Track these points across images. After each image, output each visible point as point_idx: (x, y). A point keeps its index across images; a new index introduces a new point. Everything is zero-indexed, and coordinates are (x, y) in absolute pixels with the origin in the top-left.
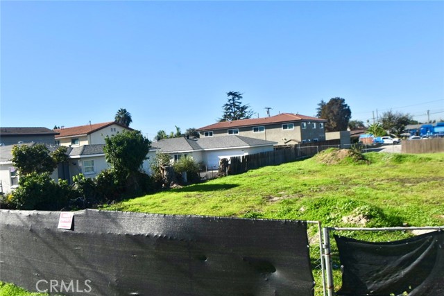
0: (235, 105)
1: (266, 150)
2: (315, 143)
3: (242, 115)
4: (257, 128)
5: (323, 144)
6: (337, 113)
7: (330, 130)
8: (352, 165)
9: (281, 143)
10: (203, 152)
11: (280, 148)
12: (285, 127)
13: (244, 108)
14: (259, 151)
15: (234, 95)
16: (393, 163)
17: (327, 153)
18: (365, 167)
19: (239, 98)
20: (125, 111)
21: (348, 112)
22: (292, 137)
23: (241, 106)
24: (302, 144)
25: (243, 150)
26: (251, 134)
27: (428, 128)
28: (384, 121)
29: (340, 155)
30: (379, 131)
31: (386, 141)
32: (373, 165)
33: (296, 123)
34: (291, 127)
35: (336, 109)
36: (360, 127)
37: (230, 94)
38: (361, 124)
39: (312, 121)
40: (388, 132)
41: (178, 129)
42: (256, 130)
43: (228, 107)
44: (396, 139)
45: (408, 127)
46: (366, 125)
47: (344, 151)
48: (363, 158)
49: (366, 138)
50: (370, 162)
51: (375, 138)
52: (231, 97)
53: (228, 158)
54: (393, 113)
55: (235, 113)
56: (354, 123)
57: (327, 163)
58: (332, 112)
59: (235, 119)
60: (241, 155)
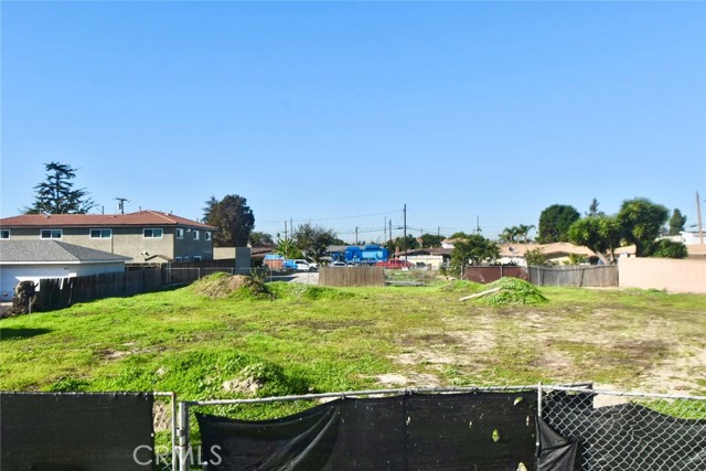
0: (59, 188)
1: (111, 270)
2: (196, 262)
3: (72, 207)
4: (98, 230)
5: (209, 265)
6: (233, 219)
7: (221, 245)
8: (247, 301)
9: (139, 260)
11: (136, 267)
12: (148, 234)
13: (76, 195)
14: (97, 271)
15: (61, 169)
16: (306, 299)
17: (213, 281)
18: (267, 303)
19: (70, 175)
21: (251, 219)
22: (159, 250)
23: (72, 189)
24: (175, 263)
25: (67, 267)
26: (87, 241)
27: (355, 252)
28: (299, 236)
29: (231, 285)
30: (290, 250)
31: (300, 267)
32: (278, 301)
33: (168, 228)
34: (158, 234)
35: (232, 213)
36: (265, 242)
37: (52, 166)
38: (268, 238)
39: (194, 228)
40: (304, 254)
42: (95, 234)
43: (46, 189)
44: (314, 265)
45: (331, 248)
46: (275, 240)
47: (238, 278)
48: (266, 290)
49: (273, 260)
50: (275, 297)
51: (285, 261)
52: (53, 172)
53: (36, 280)
54: (312, 227)
55: (58, 200)
56: (259, 235)
57: (211, 295)
58: (227, 216)
59: (57, 211)
60: (63, 276)
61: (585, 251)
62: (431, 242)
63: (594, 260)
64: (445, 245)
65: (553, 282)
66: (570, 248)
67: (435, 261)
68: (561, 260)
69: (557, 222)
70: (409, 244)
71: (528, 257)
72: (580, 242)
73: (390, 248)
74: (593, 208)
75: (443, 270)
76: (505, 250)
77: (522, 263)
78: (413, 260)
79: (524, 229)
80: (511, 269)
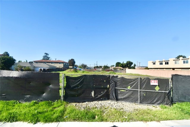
0: (46, 57)
1: (54, 68)
2: (67, 68)
3: (48, 59)
4: (52, 62)
5: (68, 68)
7: (70, 66)
8: (74, 72)
9: (58, 67)
10: (34, 67)
12: (59, 63)
13: (49, 58)
14: (52, 68)
15: (47, 54)
16: (82, 73)
17: (69, 70)
19: (48, 55)
20: (7, 52)
21: (75, 62)
22: (61, 66)
23: (48, 57)
24: (63, 68)
26: (50, 64)
27: (89, 68)
28: (82, 65)
29: (71, 70)
30: (80, 67)
31: (82, 69)
33: (63, 63)
34: (61, 64)
35: (72, 61)
36: (76, 66)
37: (45, 53)
38: (77, 66)
39: (66, 63)
41: (26, 61)
43: (44, 57)
44: (84, 69)
45: (86, 67)
46: (78, 66)
47: (73, 69)
48: (76, 71)
49: (78, 68)
50: (78, 72)
51: (80, 69)
52: (46, 54)
53: (42, 69)
54: (84, 64)
55: (46, 59)
56: (76, 65)
57: (69, 72)
59: (46, 60)
60: (46, 68)
61: (122, 68)
62: (101, 67)
63: (123, 69)
64: (103, 67)
65: (117, 72)
66: (120, 67)
67: (101, 69)
68: (118, 69)
69: (118, 64)
70: (97, 67)
71: (114, 69)
72: (121, 67)
73: (95, 68)
74: (123, 63)
75: (102, 70)
76: (111, 68)
77: (113, 69)
78: (98, 69)
79: (114, 66)
80: (111, 70)
